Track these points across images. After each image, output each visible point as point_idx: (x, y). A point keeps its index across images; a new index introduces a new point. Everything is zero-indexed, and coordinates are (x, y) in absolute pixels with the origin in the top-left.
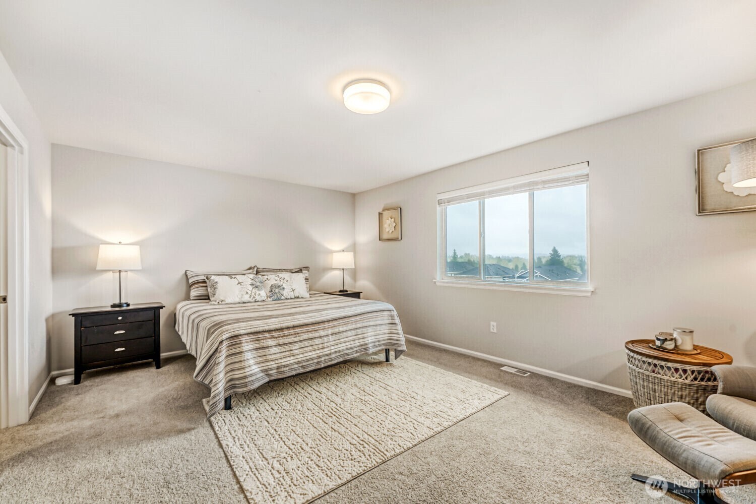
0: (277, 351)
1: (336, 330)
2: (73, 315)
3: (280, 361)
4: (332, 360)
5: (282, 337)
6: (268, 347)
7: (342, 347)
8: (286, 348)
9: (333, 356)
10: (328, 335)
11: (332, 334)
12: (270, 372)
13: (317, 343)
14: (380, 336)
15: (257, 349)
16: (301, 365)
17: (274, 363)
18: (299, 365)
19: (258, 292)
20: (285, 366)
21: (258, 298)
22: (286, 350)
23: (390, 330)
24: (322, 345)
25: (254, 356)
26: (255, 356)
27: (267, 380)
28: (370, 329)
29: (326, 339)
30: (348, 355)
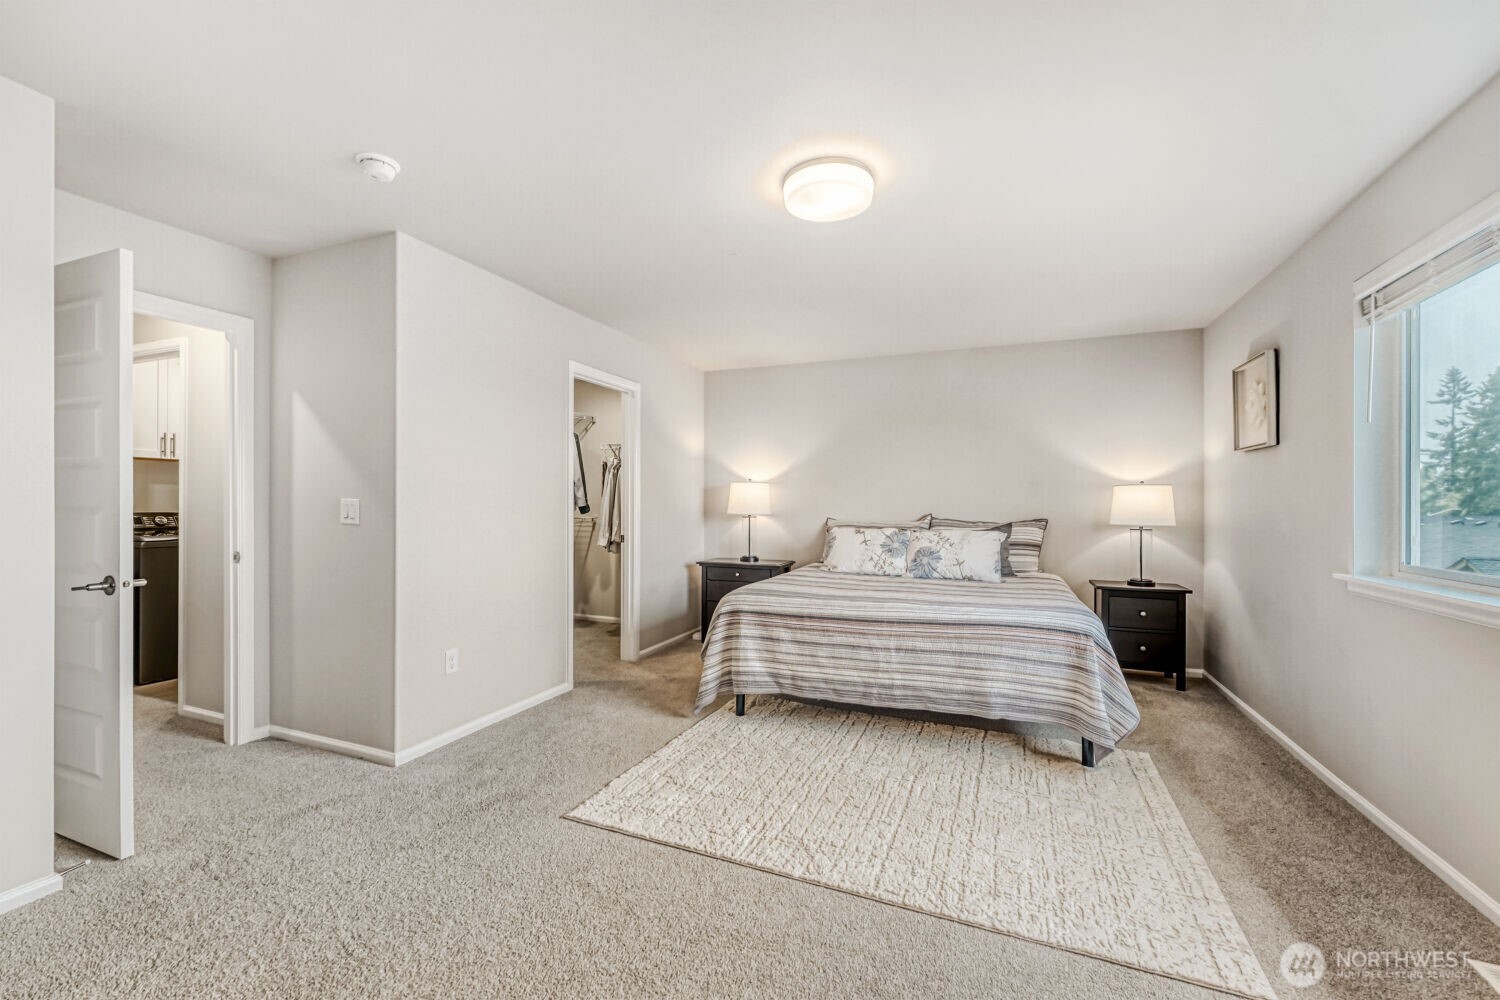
0: (794, 652)
1: (909, 643)
2: (701, 564)
3: (795, 668)
4: (894, 699)
5: (801, 629)
6: (778, 640)
7: (922, 681)
8: (807, 650)
9: (897, 692)
10: (888, 649)
11: (898, 650)
12: (781, 681)
13: (863, 657)
14: (1035, 689)
15: (763, 638)
16: (832, 687)
17: (786, 667)
18: (829, 686)
19: (889, 560)
20: (803, 679)
21: (888, 570)
22: (807, 653)
23: (1073, 684)
24: (873, 665)
25: (756, 647)
26: (760, 648)
27: (776, 690)
28: (1002, 664)
29: (882, 655)
30: (935, 703)
